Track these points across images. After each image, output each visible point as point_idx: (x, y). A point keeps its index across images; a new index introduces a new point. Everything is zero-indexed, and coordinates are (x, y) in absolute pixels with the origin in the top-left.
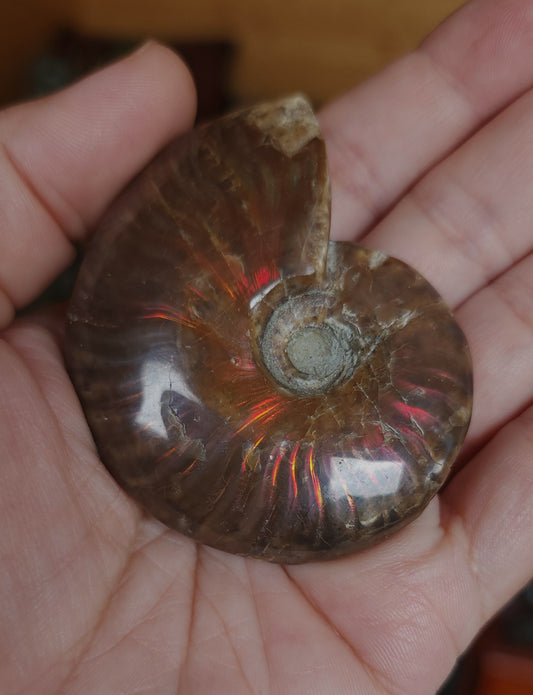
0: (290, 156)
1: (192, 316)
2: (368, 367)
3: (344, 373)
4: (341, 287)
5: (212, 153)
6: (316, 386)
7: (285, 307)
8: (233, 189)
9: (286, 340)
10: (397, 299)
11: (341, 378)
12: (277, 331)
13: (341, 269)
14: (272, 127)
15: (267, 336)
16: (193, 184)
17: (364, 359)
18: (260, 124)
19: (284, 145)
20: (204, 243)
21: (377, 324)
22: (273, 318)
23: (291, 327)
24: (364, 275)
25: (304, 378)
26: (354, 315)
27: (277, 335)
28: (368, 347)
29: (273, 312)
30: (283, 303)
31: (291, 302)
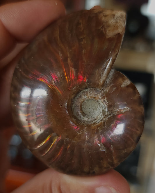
0: (107, 37)
1: (52, 84)
2: (104, 123)
3: (96, 121)
4: (108, 90)
5: (82, 26)
6: (86, 120)
7: (86, 90)
8: (82, 43)
9: (83, 101)
10: (125, 102)
11: (95, 122)
12: (81, 97)
13: (111, 84)
14: (107, 22)
15: (76, 98)
16: (70, 35)
17: (104, 119)
18: (103, 19)
19: (107, 31)
20: (65, 60)
21: (114, 108)
22: (81, 93)
23: (86, 97)
24: (117, 89)
25: (84, 116)
26: (108, 102)
27: (80, 98)
28: (107, 115)
29: (81, 91)
30: (85, 89)
31: (88, 89)
